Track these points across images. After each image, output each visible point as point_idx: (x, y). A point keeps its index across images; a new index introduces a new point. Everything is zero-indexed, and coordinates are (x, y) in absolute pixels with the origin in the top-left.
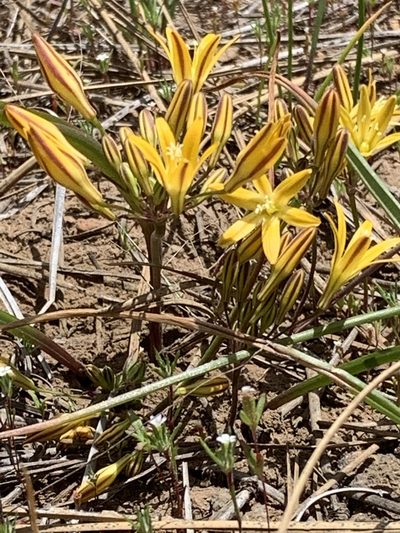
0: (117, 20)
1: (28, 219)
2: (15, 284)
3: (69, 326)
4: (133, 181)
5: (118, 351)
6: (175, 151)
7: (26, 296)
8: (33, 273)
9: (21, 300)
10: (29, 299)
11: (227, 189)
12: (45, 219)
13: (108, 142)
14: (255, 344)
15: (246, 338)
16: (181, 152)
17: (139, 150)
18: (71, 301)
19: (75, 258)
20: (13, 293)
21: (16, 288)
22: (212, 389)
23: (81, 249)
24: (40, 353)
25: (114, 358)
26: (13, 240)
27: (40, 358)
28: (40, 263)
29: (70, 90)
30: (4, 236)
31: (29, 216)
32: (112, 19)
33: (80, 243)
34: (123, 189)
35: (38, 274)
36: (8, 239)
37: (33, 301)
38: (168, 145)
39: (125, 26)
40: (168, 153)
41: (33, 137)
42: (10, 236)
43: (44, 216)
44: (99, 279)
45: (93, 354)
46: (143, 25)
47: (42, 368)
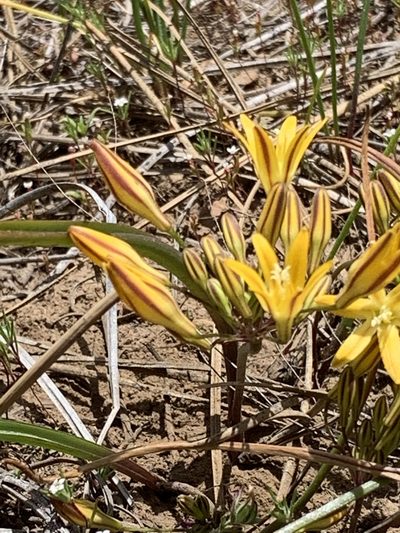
0: (127, 54)
1: (65, 298)
2: (65, 382)
3: (134, 427)
4: (224, 299)
5: (195, 456)
6: (281, 274)
7: (79, 396)
8: (86, 372)
9: (75, 401)
10: (83, 399)
11: (339, 306)
12: (84, 297)
13: (190, 256)
14: (383, 473)
15: (372, 468)
16: (288, 275)
17: (235, 274)
18: (129, 395)
19: (127, 343)
20: (65, 394)
21: (67, 388)
22: (332, 520)
23: (131, 331)
24: (114, 474)
25: (192, 464)
26: (52, 327)
27: (115, 480)
28: (92, 359)
29: (140, 200)
30: (42, 324)
31: (65, 295)
32: (123, 54)
33: (129, 326)
34: (211, 307)
35: (92, 371)
36: (47, 325)
37: (88, 400)
38: (271, 268)
39: (138, 60)
40: (273, 277)
41: (114, 272)
42: (48, 321)
43: (82, 293)
44: (162, 372)
45: (169, 463)
46: (157, 57)
47: (119, 491)
